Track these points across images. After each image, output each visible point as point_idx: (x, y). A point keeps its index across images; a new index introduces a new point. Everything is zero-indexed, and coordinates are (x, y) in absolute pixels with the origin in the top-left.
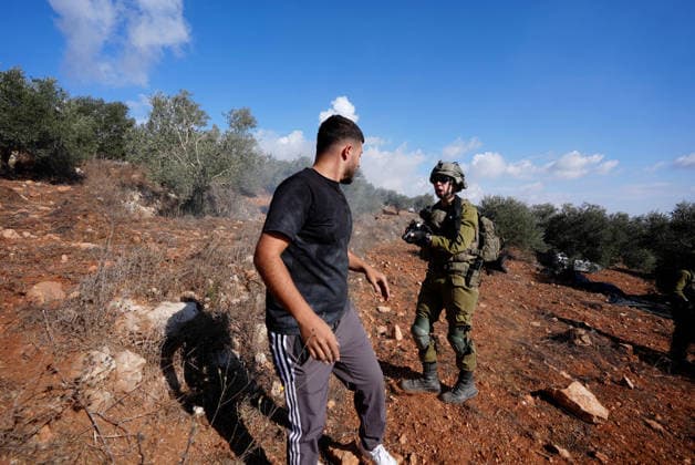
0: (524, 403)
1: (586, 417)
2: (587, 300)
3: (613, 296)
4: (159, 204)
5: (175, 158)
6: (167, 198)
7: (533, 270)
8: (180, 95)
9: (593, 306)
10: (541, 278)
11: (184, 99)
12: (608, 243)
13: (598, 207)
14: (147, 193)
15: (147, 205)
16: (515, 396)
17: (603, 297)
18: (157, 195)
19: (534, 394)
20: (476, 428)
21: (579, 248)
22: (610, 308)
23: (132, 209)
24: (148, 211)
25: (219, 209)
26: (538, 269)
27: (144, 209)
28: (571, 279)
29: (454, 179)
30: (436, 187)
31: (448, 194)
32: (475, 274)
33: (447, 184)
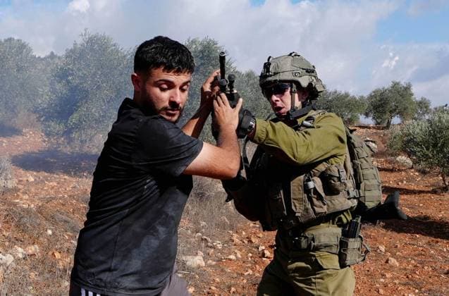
29: (298, 84)
30: (274, 104)
31: (293, 108)
32: (353, 243)
33: (288, 93)
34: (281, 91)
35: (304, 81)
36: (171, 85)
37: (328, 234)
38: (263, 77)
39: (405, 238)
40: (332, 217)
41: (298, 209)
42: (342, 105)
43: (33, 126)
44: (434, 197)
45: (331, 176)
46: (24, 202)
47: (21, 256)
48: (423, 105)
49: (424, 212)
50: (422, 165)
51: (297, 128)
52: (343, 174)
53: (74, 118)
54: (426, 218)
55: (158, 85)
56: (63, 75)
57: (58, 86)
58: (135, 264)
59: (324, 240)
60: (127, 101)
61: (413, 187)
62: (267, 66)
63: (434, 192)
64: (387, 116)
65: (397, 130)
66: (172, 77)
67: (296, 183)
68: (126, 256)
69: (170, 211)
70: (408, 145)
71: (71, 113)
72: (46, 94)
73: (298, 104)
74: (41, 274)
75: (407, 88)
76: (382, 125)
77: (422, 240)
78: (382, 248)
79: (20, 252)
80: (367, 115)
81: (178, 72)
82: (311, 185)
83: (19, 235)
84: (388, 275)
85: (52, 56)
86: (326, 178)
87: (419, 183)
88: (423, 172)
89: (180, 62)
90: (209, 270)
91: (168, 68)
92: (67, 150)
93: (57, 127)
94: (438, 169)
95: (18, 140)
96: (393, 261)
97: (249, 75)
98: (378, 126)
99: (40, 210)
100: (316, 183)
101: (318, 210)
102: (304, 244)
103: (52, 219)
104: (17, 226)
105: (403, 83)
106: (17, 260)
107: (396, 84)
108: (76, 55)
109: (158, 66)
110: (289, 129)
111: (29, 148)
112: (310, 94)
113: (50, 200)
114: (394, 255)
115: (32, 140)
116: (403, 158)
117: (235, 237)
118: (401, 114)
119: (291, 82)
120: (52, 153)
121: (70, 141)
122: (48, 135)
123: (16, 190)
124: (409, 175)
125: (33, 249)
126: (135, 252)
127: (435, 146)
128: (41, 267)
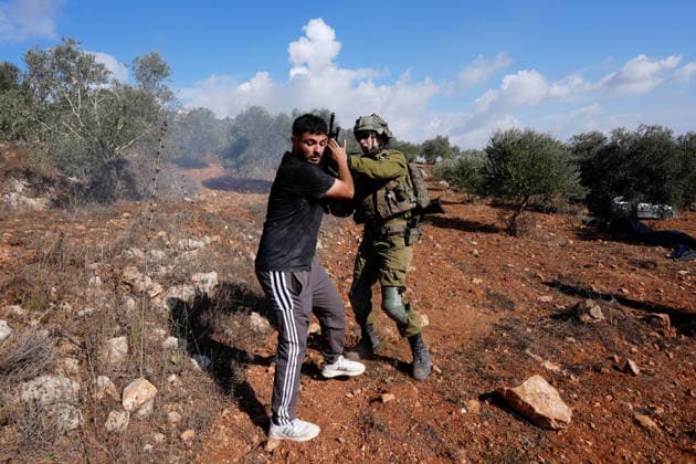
0: (464, 411)
1: (541, 422)
2: (639, 257)
3: (677, 249)
4: (53, 193)
5: (67, 130)
6: (64, 183)
7: (576, 225)
8: (64, 45)
9: (644, 265)
10: (585, 235)
11: (69, 49)
12: (679, 176)
13: (660, 128)
14: (36, 181)
15: (36, 196)
16: (455, 402)
17: (663, 250)
18: (48, 181)
19: (482, 398)
20: (374, 452)
21: (640, 188)
22: (667, 266)
23: (14, 204)
24: (38, 204)
25: (140, 189)
26: (584, 222)
27: (31, 201)
28: (626, 230)
29: (376, 132)
30: (362, 145)
31: (373, 148)
32: (414, 232)
33: (370, 139)
34: (366, 137)
35: (380, 131)
36: (314, 142)
37: (398, 225)
38: (355, 128)
39: (446, 231)
40: (400, 215)
41: (382, 211)
42: (406, 149)
43: (214, 162)
44: (463, 206)
45: (400, 191)
46: (210, 209)
47: (208, 242)
48: (456, 150)
49: (456, 215)
50: (455, 187)
51: (375, 159)
52: (407, 189)
53: (241, 157)
54: (458, 219)
55: (306, 142)
56: (234, 130)
57: (232, 137)
58: (298, 251)
59: (396, 230)
60: (287, 153)
61: (449, 200)
62: (358, 121)
63: (463, 203)
64: (434, 156)
65: (440, 166)
66: (315, 137)
67: (381, 193)
68: (293, 247)
69: (316, 218)
70: (446, 175)
71: (239, 154)
72: (224, 142)
73: (376, 144)
74: (221, 253)
75: (446, 140)
76: (431, 162)
77: (456, 233)
78: (431, 238)
79: (208, 240)
80: (421, 156)
81: (318, 134)
82: (390, 196)
83: (207, 229)
84: (435, 254)
85: (228, 119)
86: (397, 191)
87: (453, 197)
88: (456, 191)
89: (319, 128)
90: (326, 251)
91: (312, 132)
92: (237, 177)
93: (230, 162)
94: (464, 189)
95: (207, 170)
96: (438, 245)
97: (349, 131)
98: (428, 163)
99: (220, 214)
100: (392, 195)
101: (394, 211)
102: (384, 232)
103: (228, 220)
104: (207, 224)
105: (444, 136)
106: (206, 245)
107: (439, 137)
108: (242, 118)
109: (306, 131)
110: (372, 161)
111: (213, 176)
112: (384, 139)
113: (226, 208)
114: (438, 242)
115: (215, 171)
116: (443, 182)
117: (341, 230)
118: (442, 155)
119: (372, 131)
120: (226, 178)
121: (239, 171)
122: (225, 167)
123: (205, 201)
124: (447, 194)
125: (215, 238)
126: (298, 245)
127: (463, 175)
128: (221, 249)
